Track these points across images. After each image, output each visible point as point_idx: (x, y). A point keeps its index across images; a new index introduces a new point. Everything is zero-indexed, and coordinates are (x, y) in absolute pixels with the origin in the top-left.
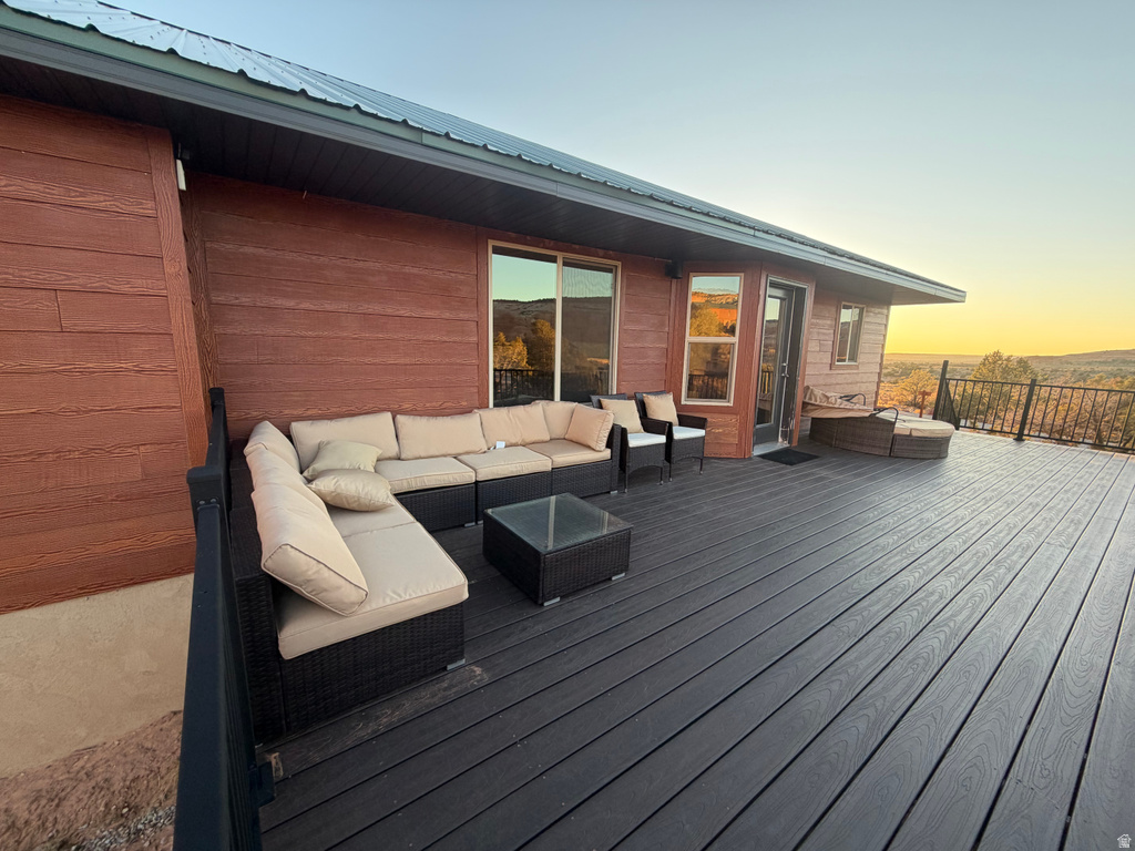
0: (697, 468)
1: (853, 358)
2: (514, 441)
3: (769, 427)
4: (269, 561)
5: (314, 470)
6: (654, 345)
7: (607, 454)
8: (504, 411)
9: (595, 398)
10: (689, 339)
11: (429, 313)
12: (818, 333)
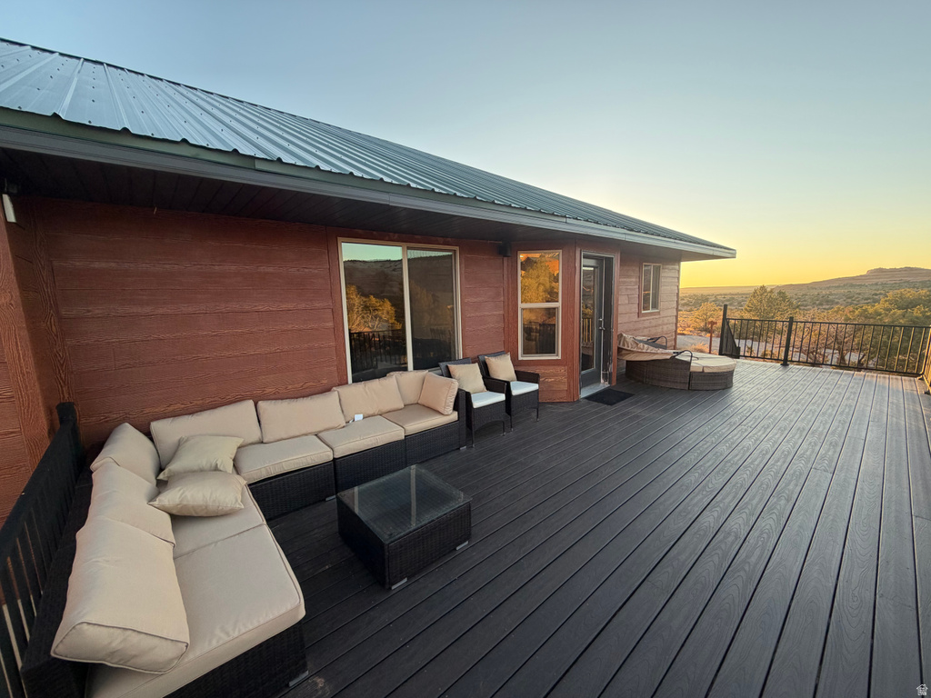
0: (534, 414)
1: (655, 306)
2: (371, 412)
3: (592, 372)
4: (61, 646)
5: (170, 471)
6: (492, 314)
7: (455, 416)
8: (361, 385)
9: (443, 365)
10: (521, 305)
11: (284, 306)
12: (627, 289)
